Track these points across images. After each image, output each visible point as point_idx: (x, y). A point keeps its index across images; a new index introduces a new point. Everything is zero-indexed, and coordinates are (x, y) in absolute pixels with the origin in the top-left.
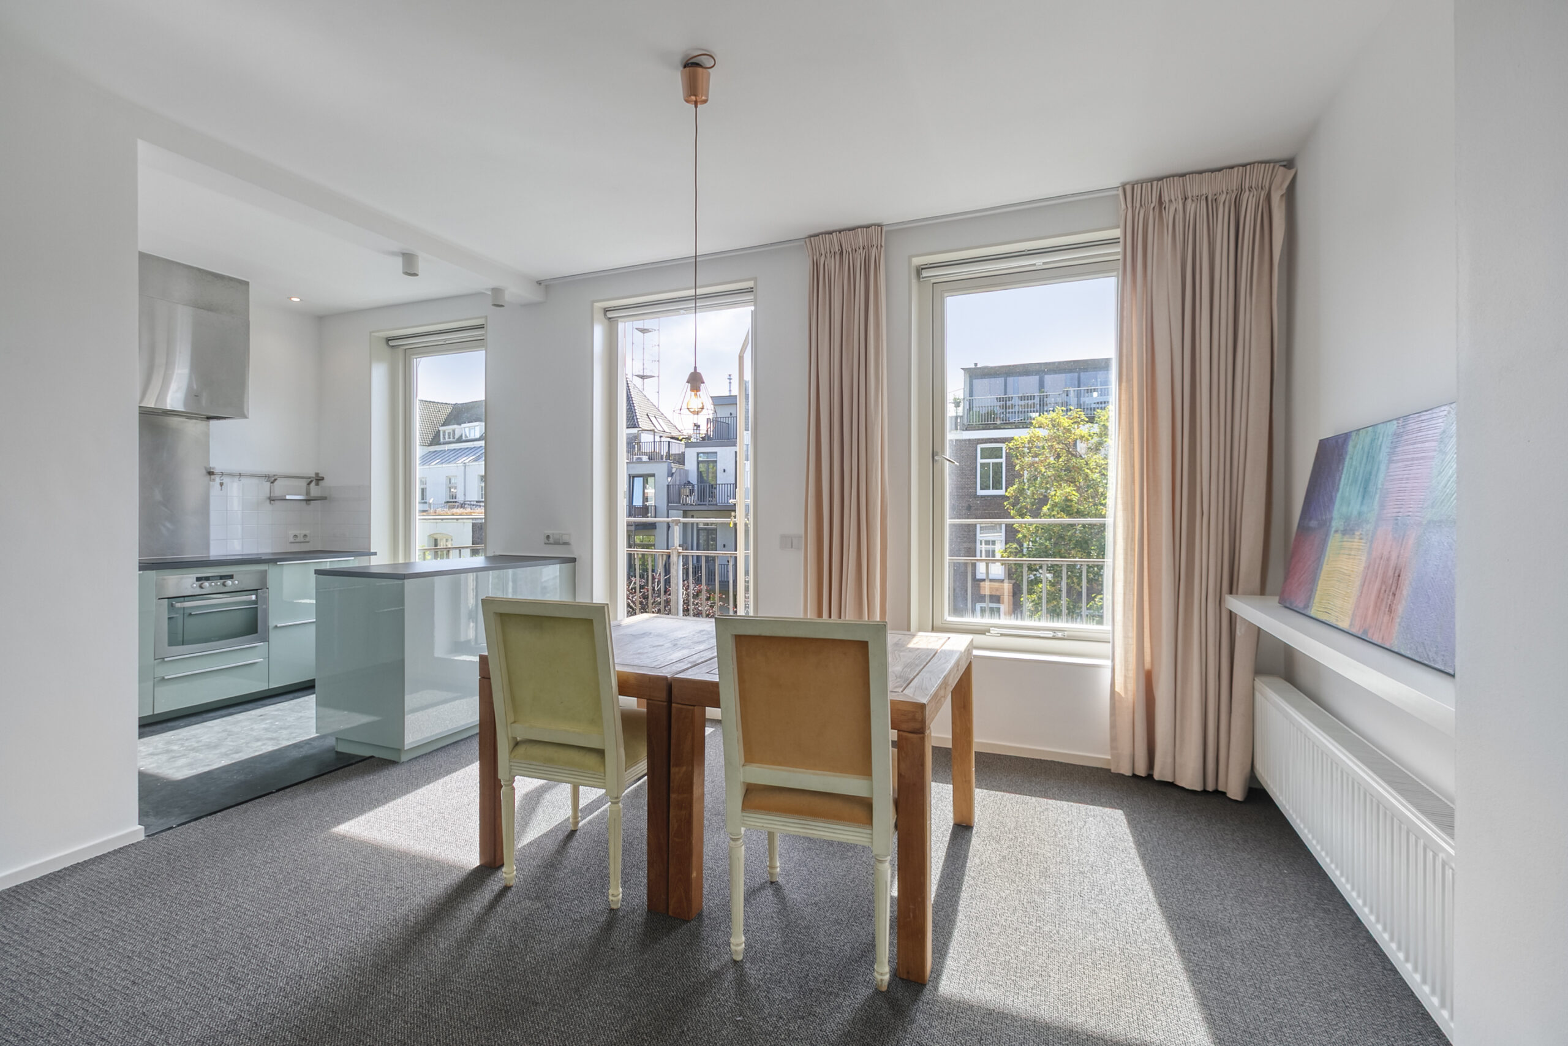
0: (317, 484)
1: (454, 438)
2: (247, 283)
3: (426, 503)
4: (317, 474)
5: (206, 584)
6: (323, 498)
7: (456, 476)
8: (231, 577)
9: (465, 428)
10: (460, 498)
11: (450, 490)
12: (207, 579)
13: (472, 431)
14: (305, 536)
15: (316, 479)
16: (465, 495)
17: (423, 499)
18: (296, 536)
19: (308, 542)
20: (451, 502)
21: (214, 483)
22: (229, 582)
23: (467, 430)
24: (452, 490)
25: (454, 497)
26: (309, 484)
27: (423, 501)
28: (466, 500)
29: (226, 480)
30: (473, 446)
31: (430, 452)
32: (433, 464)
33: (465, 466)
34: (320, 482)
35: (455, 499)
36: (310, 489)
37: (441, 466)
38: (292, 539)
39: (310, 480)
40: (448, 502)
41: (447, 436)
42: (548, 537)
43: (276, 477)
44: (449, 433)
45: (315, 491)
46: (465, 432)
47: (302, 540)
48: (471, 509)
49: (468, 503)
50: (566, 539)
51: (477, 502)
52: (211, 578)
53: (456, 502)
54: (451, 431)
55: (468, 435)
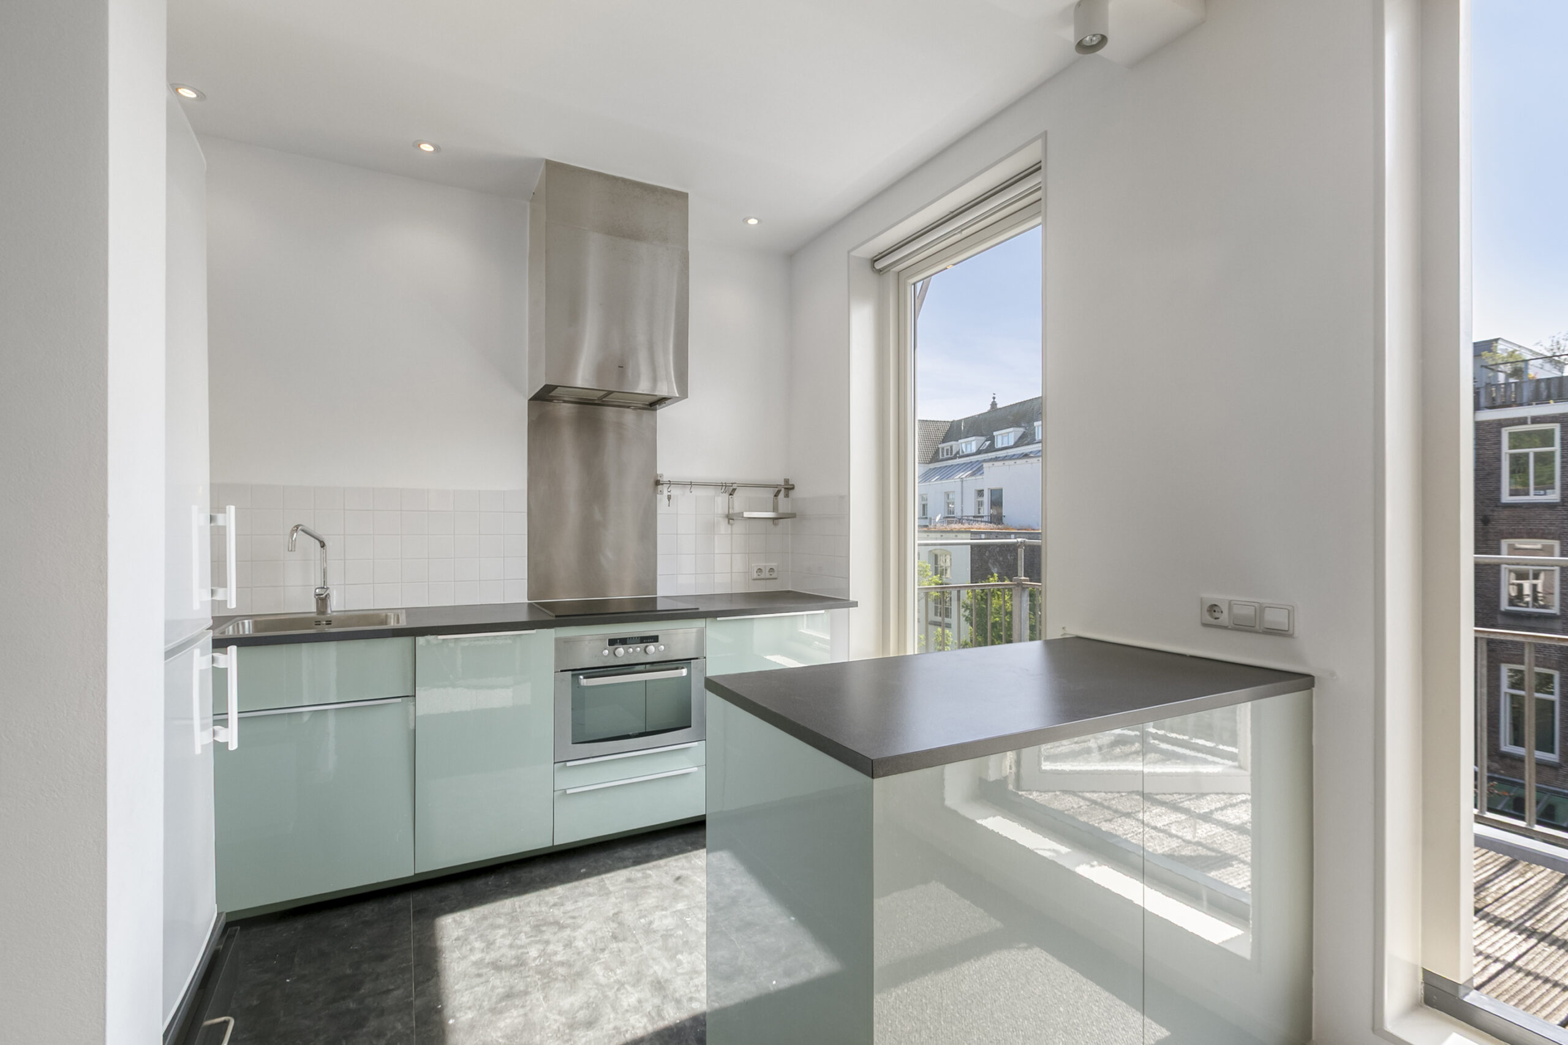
0: (787, 496)
1: (951, 454)
2: (684, 196)
3: (926, 518)
4: (787, 481)
5: (621, 650)
6: (792, 516)
7: (954, 492)
8: (655, 639)
9: (961, 443)
10: (958, 514)
11: (948, 506)
12: (623, 641)
13: (969, 446)
14: (772, 570)
15: (785, 488)
16: (962, 510)
17: (924, 514)
18: (760, 570)
19: (776, 579)
20: (949, 517)
21: (661, 496)
22: (651, 648)
23: (963, 445)
24: (950, 506)
25: (951, 512)
26: (777, 495)
27: (924, 517)
28: (964, 515)
29: (675, 492)
30: (969, 461)
31: (930, 469)
32: (933, 480)
33: (962, 481)
34: (791, 493)
35: (953, 514)
36: (777, 502)
37: (940, 482)
38: (755, 576)
39: (777, 489)
40: (947, 517)
41: (945, 453)
42: (1213, 609)
43: (735, 486)
44: (947, 450)
45: (784, 505)
46: (962, 448)
47: (768, 576)
48: (969, 524)
49: (966, 518)
50: (1275, 618)
51: (974, 517)
52: (628, 641)
53: (954, 517)
54: (949, 448)
55: (964, 450)
